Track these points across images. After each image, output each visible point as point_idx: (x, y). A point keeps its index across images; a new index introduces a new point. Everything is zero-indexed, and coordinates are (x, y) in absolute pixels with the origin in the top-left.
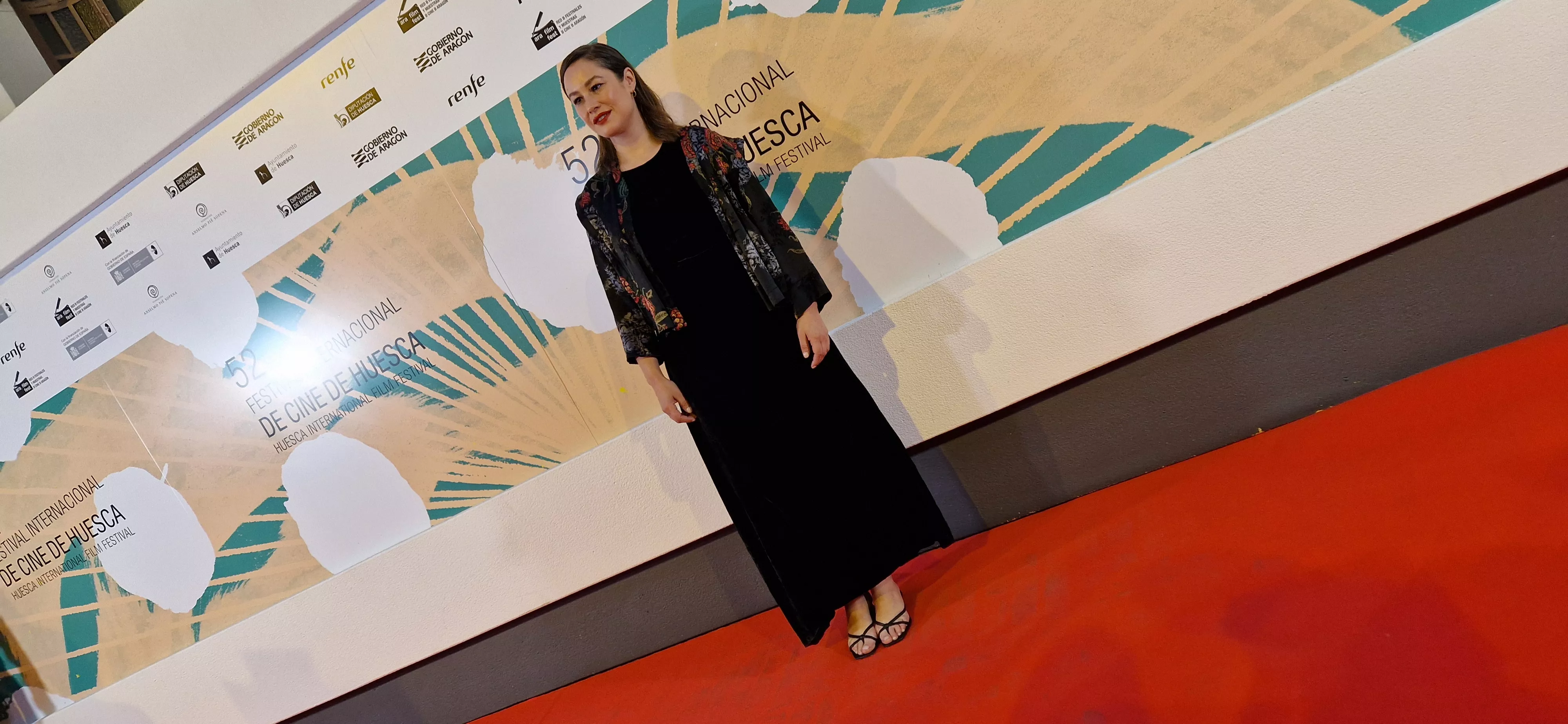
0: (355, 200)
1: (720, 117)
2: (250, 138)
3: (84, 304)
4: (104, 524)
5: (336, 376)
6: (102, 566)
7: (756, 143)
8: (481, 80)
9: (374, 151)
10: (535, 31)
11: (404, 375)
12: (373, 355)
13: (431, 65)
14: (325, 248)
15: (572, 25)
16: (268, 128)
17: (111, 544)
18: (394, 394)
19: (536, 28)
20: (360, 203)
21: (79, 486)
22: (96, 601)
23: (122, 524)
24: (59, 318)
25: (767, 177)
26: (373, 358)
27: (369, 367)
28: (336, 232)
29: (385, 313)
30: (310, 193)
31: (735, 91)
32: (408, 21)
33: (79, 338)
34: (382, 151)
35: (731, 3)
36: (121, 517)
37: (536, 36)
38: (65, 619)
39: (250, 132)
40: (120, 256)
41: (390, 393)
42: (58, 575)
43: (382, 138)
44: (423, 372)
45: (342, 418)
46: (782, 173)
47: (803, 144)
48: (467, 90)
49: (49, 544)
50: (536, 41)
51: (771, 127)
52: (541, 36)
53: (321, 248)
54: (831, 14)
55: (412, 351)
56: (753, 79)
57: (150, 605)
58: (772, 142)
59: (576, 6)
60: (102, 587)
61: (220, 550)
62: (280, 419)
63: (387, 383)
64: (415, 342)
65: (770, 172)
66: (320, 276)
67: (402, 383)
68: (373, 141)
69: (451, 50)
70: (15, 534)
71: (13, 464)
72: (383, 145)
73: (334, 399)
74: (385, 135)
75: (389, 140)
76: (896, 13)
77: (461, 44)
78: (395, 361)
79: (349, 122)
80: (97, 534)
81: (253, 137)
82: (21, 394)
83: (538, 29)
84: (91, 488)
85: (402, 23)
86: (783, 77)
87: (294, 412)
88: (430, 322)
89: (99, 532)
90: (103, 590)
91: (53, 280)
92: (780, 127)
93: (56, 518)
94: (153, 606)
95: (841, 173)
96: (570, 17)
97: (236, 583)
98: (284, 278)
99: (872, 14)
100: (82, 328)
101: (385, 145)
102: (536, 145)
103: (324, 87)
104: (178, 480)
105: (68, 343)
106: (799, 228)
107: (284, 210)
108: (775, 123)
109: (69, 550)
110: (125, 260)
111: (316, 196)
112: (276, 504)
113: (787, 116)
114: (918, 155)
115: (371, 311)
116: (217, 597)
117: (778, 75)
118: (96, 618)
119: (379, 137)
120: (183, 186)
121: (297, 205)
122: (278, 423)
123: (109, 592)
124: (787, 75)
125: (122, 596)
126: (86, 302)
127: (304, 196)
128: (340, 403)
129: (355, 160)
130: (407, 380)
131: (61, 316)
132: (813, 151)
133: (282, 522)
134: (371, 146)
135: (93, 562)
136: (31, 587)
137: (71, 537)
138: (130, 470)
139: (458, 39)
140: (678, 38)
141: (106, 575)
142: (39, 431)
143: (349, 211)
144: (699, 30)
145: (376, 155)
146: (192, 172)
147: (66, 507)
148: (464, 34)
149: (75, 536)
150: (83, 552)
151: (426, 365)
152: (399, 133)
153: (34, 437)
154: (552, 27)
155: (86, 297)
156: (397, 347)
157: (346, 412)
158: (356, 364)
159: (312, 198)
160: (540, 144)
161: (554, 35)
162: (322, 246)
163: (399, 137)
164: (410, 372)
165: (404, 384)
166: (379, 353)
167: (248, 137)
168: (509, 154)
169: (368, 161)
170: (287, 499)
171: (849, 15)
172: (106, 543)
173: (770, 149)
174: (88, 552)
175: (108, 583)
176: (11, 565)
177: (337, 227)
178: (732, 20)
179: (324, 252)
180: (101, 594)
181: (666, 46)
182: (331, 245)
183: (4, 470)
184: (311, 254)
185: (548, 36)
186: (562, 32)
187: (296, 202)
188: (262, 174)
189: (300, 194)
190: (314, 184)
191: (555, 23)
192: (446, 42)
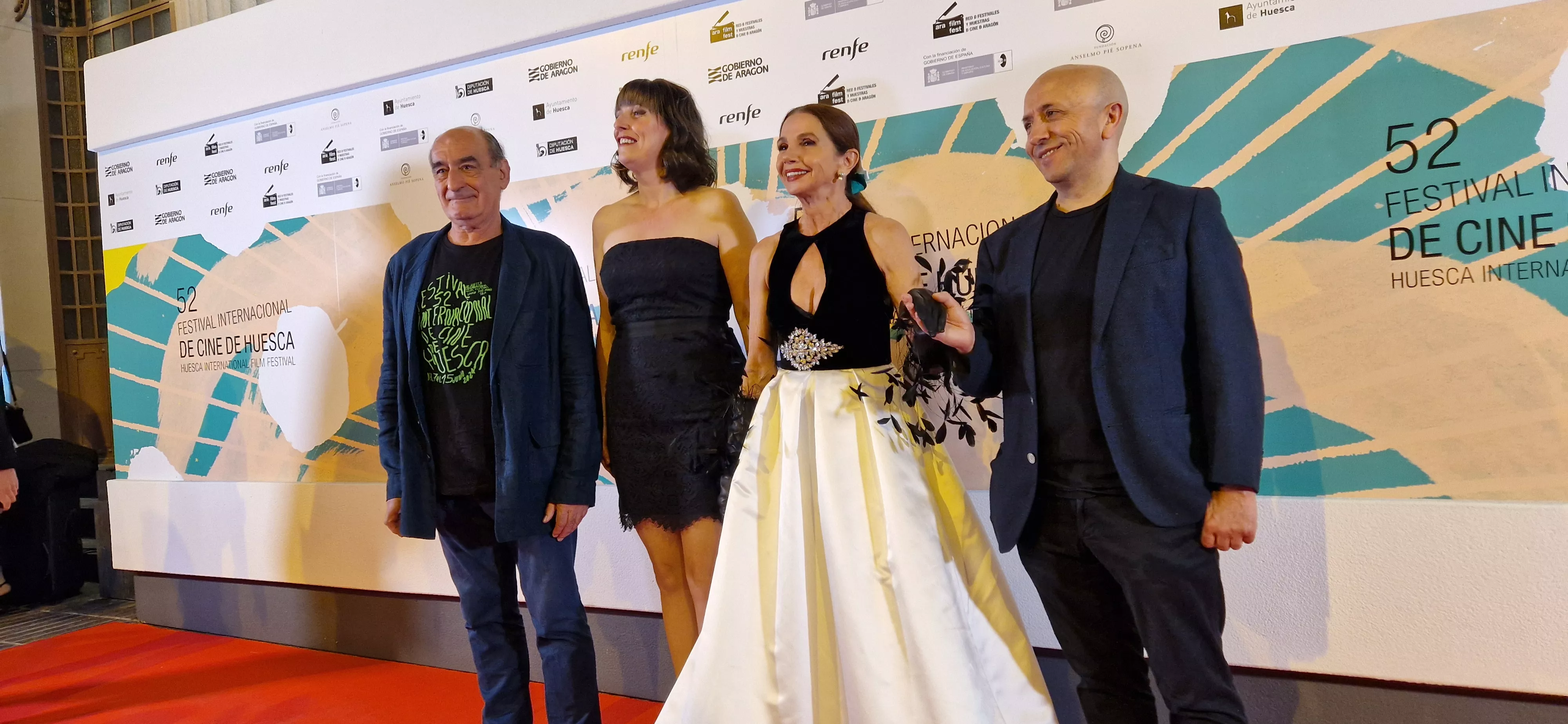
0: (602, 169)
1: (954, 241)
2: (543, 76)
3: (348, 154)
4: (277, 344)
6: (258, 378)
8: (757, 112)
10: (824, 90)
13: (720, 81)
14: (558, 199)
15: (860, 99)
16: (561, 74)
17: (273, 364)
19: (827, 87)
20: (605, 173)
21: (273, 303)
22: (240, 405)
23: (289, 352)
24: (324, 156)
28: (574, 189)
30: (568, 145)
31: (981, 224)
32: (721, 33)
33: (331, 180)
35: (1015, 141)
36: (292, 345)
37: (823, 95)
38: (211, 408)
39: (545, 72)
40: (395, 127)
42: (222, 368)
48: (741, 116)
49: (228, 339)
50: (821, 99)
52: (827, 96)
53: (555, 197)
57: (279, 431)
60: (250, 396)
61: (353, 414)
66: (543, 220)
69: (744, 75)
70: (207, 317)
71: (234, 258)
77: (755, 73)
80: (267, 350)
81: (546, 76)
82: (267, 204)
83: (827, 89)
84: (281, 309)
85: (714, 33)
89: (269, 349)
90: (249, 398)
91: (334, 123)
93: (244, 320)
94: (280, 433)
96: (861, 91)
97: (352, 448)
98: (513, 208)
100: (337, 173)
102: (777, 191)
103: (623, 60)
104: (349, 337)
105: (321, 180)
107: (541, 150)
109: (240, 352)
110: (397, 134)
111: (572, 150)
116: (332, 451)
118: (233, 419)
120: (470, 92)
121: (553, 151)
123: (253, 403)
125: (261, 412)
126: (351, 153)
127: (563, 146)
131: (327, 156)
135: (253, 372)
136: (198, 367)
137: (247, 342)
138: (317, 310)
139: (754, 68)
140: (949, 152)
141: (257, 388)
142: (265, 242)
143: (593, 176)
144: (974, 154)
146: (483, 83)
147: (255, 315)
148: (761, 66)
149: (250, 343)
150: (249, 359)
153: (259, 245)
154: (842, 93)
159: (568, 151)
160: (781, 192)
161: (840, 101)
162: (557, 195)
167: (541, 75)
168: (749, 188)
172: (271, 361)
174: (253, 361)
175: (256, 395)
176: (191, 341)
177: (576, 185)
178: (1009, 157)
179: (556, 201)
180: (246, 401)
181: (937, 154)
182: (564, 198)
183: (224, 260)
184: (544, 198)
185: (834, 99)
186: (848, 101)
187: (553, 148)
188: (537, 112)
189: (560, 142)
190: (575, 139)
191: (846, 90)
192: (743, 66)
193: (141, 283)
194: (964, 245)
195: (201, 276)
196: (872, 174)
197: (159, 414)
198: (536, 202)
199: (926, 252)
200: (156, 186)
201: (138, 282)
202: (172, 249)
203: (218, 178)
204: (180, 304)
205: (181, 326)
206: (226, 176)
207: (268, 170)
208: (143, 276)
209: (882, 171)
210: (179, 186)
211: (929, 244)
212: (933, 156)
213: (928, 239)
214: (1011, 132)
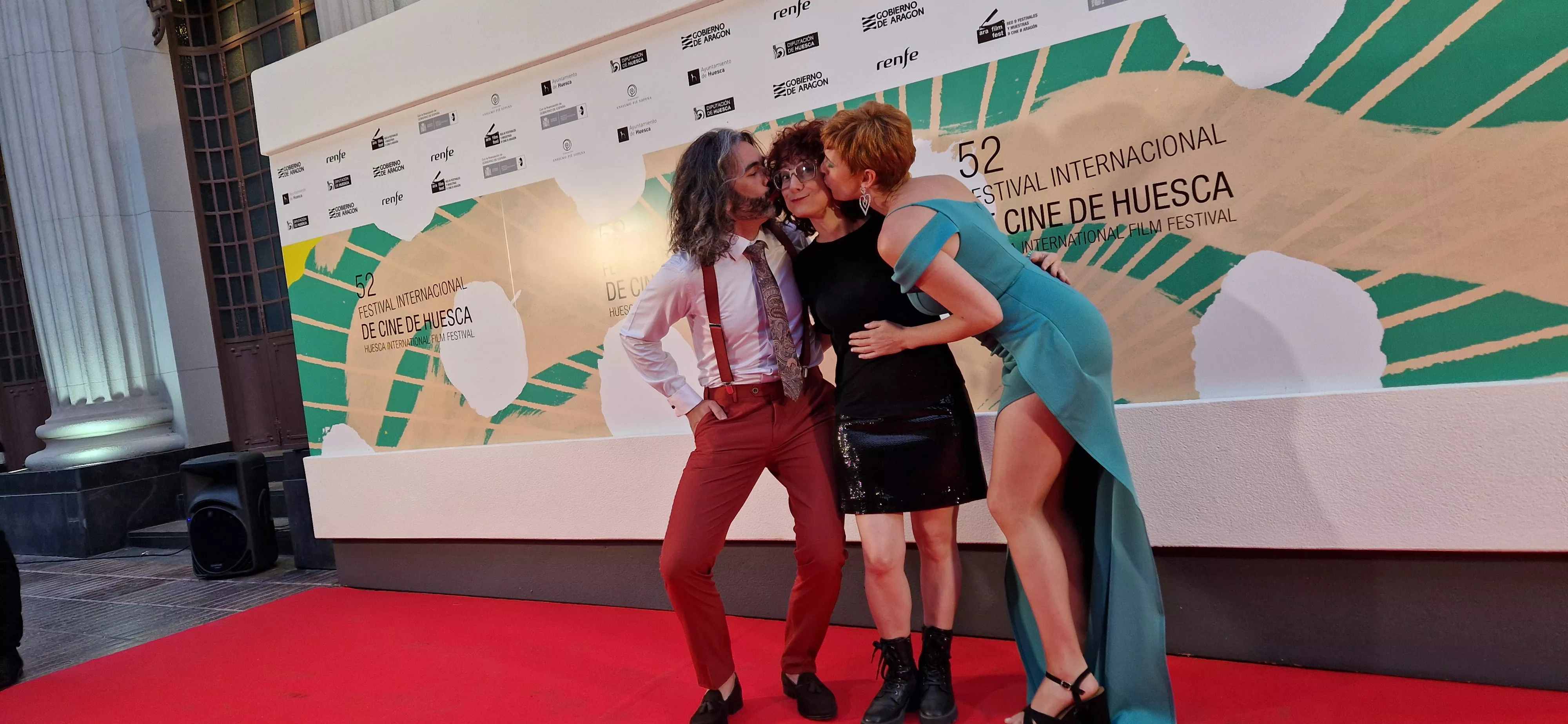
0: (761, 125)
1: (1129, 160)
2: (696, 43)
4: (455, 319)
6: (439, 352)
7: (1156, 196)
8: (914, 54)
9: (795, 87)
10: (984, 25)
15: (1021, 30)
16: (715, 39)
17: (453, 338)
19: (986, 22)
20: (764, 127)
21: (449, 281)
22: (424, 379)
23: (467, 326)
24: (487, 140)
25: (1153, 232)
30: (725, 106)
31: (1157, 140)
33: (495, 162)
34: (801, 90)
35: (1188, 55)
36: (469, 319)
37: (982, 30)
38: (396, 383)
39: (698, 38)
40: (555, 106)
42: (404, 346)
43: (806, 79)
46: (1171, 234)
47: (1205, 213)
48: (898, 59)
49: (408, 319)
50: (980, 34)
51: (1179, 186)
52: (987, 32)
54: (1292, 98)
56: (1181, 134)
57: (463, 400)
58: (1174, 200)
59: (1032, 14)
60: (433, 370)
61: (533, 378)
62: (623, 289)
65: (1159, 229)
68: (797, 78)
69: (899, 20)
70: (387, 300)
71: (408, 243)
72: (804, 85)
74: (810, 77)
75: (811, 82)
76: (1362, 118)
77: (910, 18)
79: (784, 55)
80: (446, 326)
81: (698, 42)
82: (435, 190)
83: (987, 24)
84: (457, 287)
86: (1213, 141)
87: (637, 287)
89: (448, 325)
90: (432, 372)
92: (1188, 189)
93: (421, 300)
94: (464, 403)
95: (1234, 254)
96: (1022, 22)
97: (534, 410)
99: (1336, 111)
100: (501, 155)
102: (940, 129)
103: (775, 18)
104: (524, 307)
105: (486, 163)
106: (1165, 291)
107: (698, 113)
108: (1185, 183)
109: (420, 330)
110: (556, 111)
111: (730, 110)
112: (591, 358)
113: (1200, 181)
114: (1326, 265)
116: (515, 414)
117: (1208, 139)
118: (418, 393)
119: (803, 77)
120: (626, 65)
121: (711, 112)
122: (620, 291)
123: (436, 376)
124: (1218, 141)
125: (444, 383)
126: (514, 134)
127: (720, 107)
129: (775, 90)
131: (490, 139)
132: (1213, 223)
133: (590, 375)
134: (794, 82)
135: (434, 346)
136: (381, 347)
137: (426, 320)
138: (492, 283)
139: (910, 12)
140: (1120, 73)
141: (440, 361)
142: (437, 225)
144: (1148, 72)
145: (794, 91)
146: (637, 55)
147: (432, 294)
148: (917, 9)
149: (429, 320)
150: (430, 335)
152: (822, 79)
153: (432, 229)
154: (1002, 26)
155: (515, 130)
159: (725, 111)
161: (999, 34)
163: (820, 83)
167: (694, 41)
169: (785, 95)
170: (601, 357)
171: (1310, 104)
172: (451, 335)
173: (1168, 206)
174: (434, 337)
175: (439, 368)
176: (373, 323)
178: (1183, 72)
180: (430, 374)
181: (1105, 77)
183: (398, 246)
185: (994, 33)
186: (1009, 34)
187: (711, 110)
188: (693, 77)
189: (717, 104)
190: (732, 99)
191: (1006, 23)
192: (898, 11)
193: (321, 273)
194: (1140, 163)
195: (377, 262)
196: (1037, 103)
197: (347, 393)
200: (328, 182)
201: (317, 273)
202: (348, 240)
203: (387, 170)
204: (360, 291)
205: (362, 310)
206: (394, 167)
207: (434, 157)
208: (321, 267)
209: (1049, 98)
210: (350, 181)
211: (1103, 165)
212: (1102, 78)
213: (1101, 160)
214: (1183, 47)
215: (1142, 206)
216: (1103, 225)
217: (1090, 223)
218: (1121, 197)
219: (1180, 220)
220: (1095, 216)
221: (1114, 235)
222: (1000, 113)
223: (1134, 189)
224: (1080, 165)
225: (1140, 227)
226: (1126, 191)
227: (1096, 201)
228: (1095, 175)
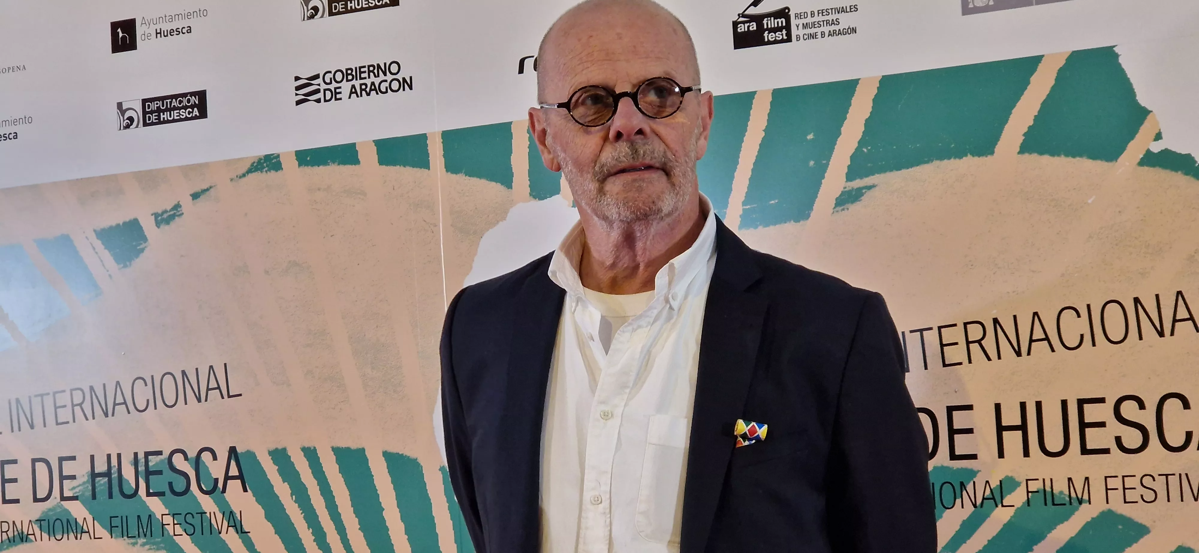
0: (261, 159)
1: (1031, 341)
5: (61, 460)
7: (1083, 425)
9: (340, 88)
10: (746, 13)
11: (183, 522)
12: (147, 454)
14: (164, 219)
15: (823, 34)
18: (147, 547)
19: (752, 7)
20: (265, 169)
25: (1075, 503)
26: (143, 460)
27: (128, 473)
28: (198, 200)
29: (208, 389)
30: (185, 107)
31: (1089, 306)
34: (354, 95)
35: (1159, 137)
41: (142, 540)
43: (365, 72)
44: (220, 533)
45: (32, 541)
46: (1110, 511)
47: (1180, 475)
50: (739, 30)
51: (1129, 410)
52: (753, 26)
53: (156, 215)
55: (220, 485)
56: (1137, 301)
58: (1118, 440)
59: (846, 4)
63: (144, 520)
64: (234, 471)
65: (1086, 497)
66: (128, 263)
67: (172, 533)
68: (347, 70)
72: (361, 85)
73: (36, 500)
74: (375, 69)
75: (377, 81)
78: (180, 486)
79: (322, 17)
83: (752, 11)
88: (280, 447)
92: (1148, 419)
96: (826, 18)
98: (61, 235)
101: (364, 87)
108: (1142, 406)
111: (196, 118)
113: (1172, 406)
115: (184, 373)
117: (1192, 319)
119: (360, 68)
121: (154, 117)
127: (175, 108)
128: (43, 512)
129: (298, 88)
130: (184, 533)
134: (339, 76)
140: (1019, 153)
143: (240, 173)
144: (1072, 159)
145: (338, 96)
151: (232, 524)
152: (399, 77)
154: (783, 20)
156: (197, 463)
157: (45, 536)
158: (109, 456)
159: (186, 119)
161: (779, 36)
162: (160, 212)
163: (395, 85)
164: (196, 521)
165: (175, 537)
166: (160, 457)
169: (318, 101)
173: (1106, 451)
177: (204, 191)
178: (1147, 168)
179: (158, 224)
181: (989, 157)
182: (176, 218)
184: (132, 217)
185: (767, 32)
186: (798, 38)
187: (154, 112)
188: (121, 35)
189: (168, 101)
190: (202, 95)
191: (792, 14)
194: (1053, 350)
196: (850, 192)
198: (114, 224)
199: (970, 362)
209: (874, 186)
211: (977, 344)
212: (983, 159)
213: (975, 332)
214: (1149, 117)
215: (1054, 443)
216: (972, 473)
217: (945, 464)
218: (1011, 417)
219: (1129, 482)
220: (957, 453)
221: (993, 498)
222: (773, 202)
223: (1039, 405)
224: (931, 337)
225: (1048, 489)
226: (1023, 405)
227: (960, 420)
228: (960, 364)
